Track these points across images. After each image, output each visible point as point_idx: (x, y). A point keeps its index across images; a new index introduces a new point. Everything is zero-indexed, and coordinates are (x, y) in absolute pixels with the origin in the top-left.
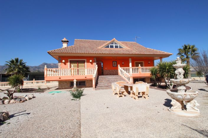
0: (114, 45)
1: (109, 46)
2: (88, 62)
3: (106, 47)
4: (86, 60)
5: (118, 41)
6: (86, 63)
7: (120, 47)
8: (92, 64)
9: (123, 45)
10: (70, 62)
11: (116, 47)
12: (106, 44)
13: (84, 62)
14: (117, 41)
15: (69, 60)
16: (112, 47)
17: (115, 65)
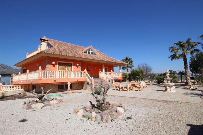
0: (91, 52)
1: (87, 51)
2: (75, 65)
3: (84, 53)
4: (72, 63)
5: (95, 49)
6: (73, 66)
7: (95, 54)
8: (78, 68)
9: (97, 52)
10: (59, 65)
11: (92, 53)
12: (86, 50)
13: (71, 65)
14: (93, 48)
15: (58, 62)
16: (89, 53)
17: (89, 69)
